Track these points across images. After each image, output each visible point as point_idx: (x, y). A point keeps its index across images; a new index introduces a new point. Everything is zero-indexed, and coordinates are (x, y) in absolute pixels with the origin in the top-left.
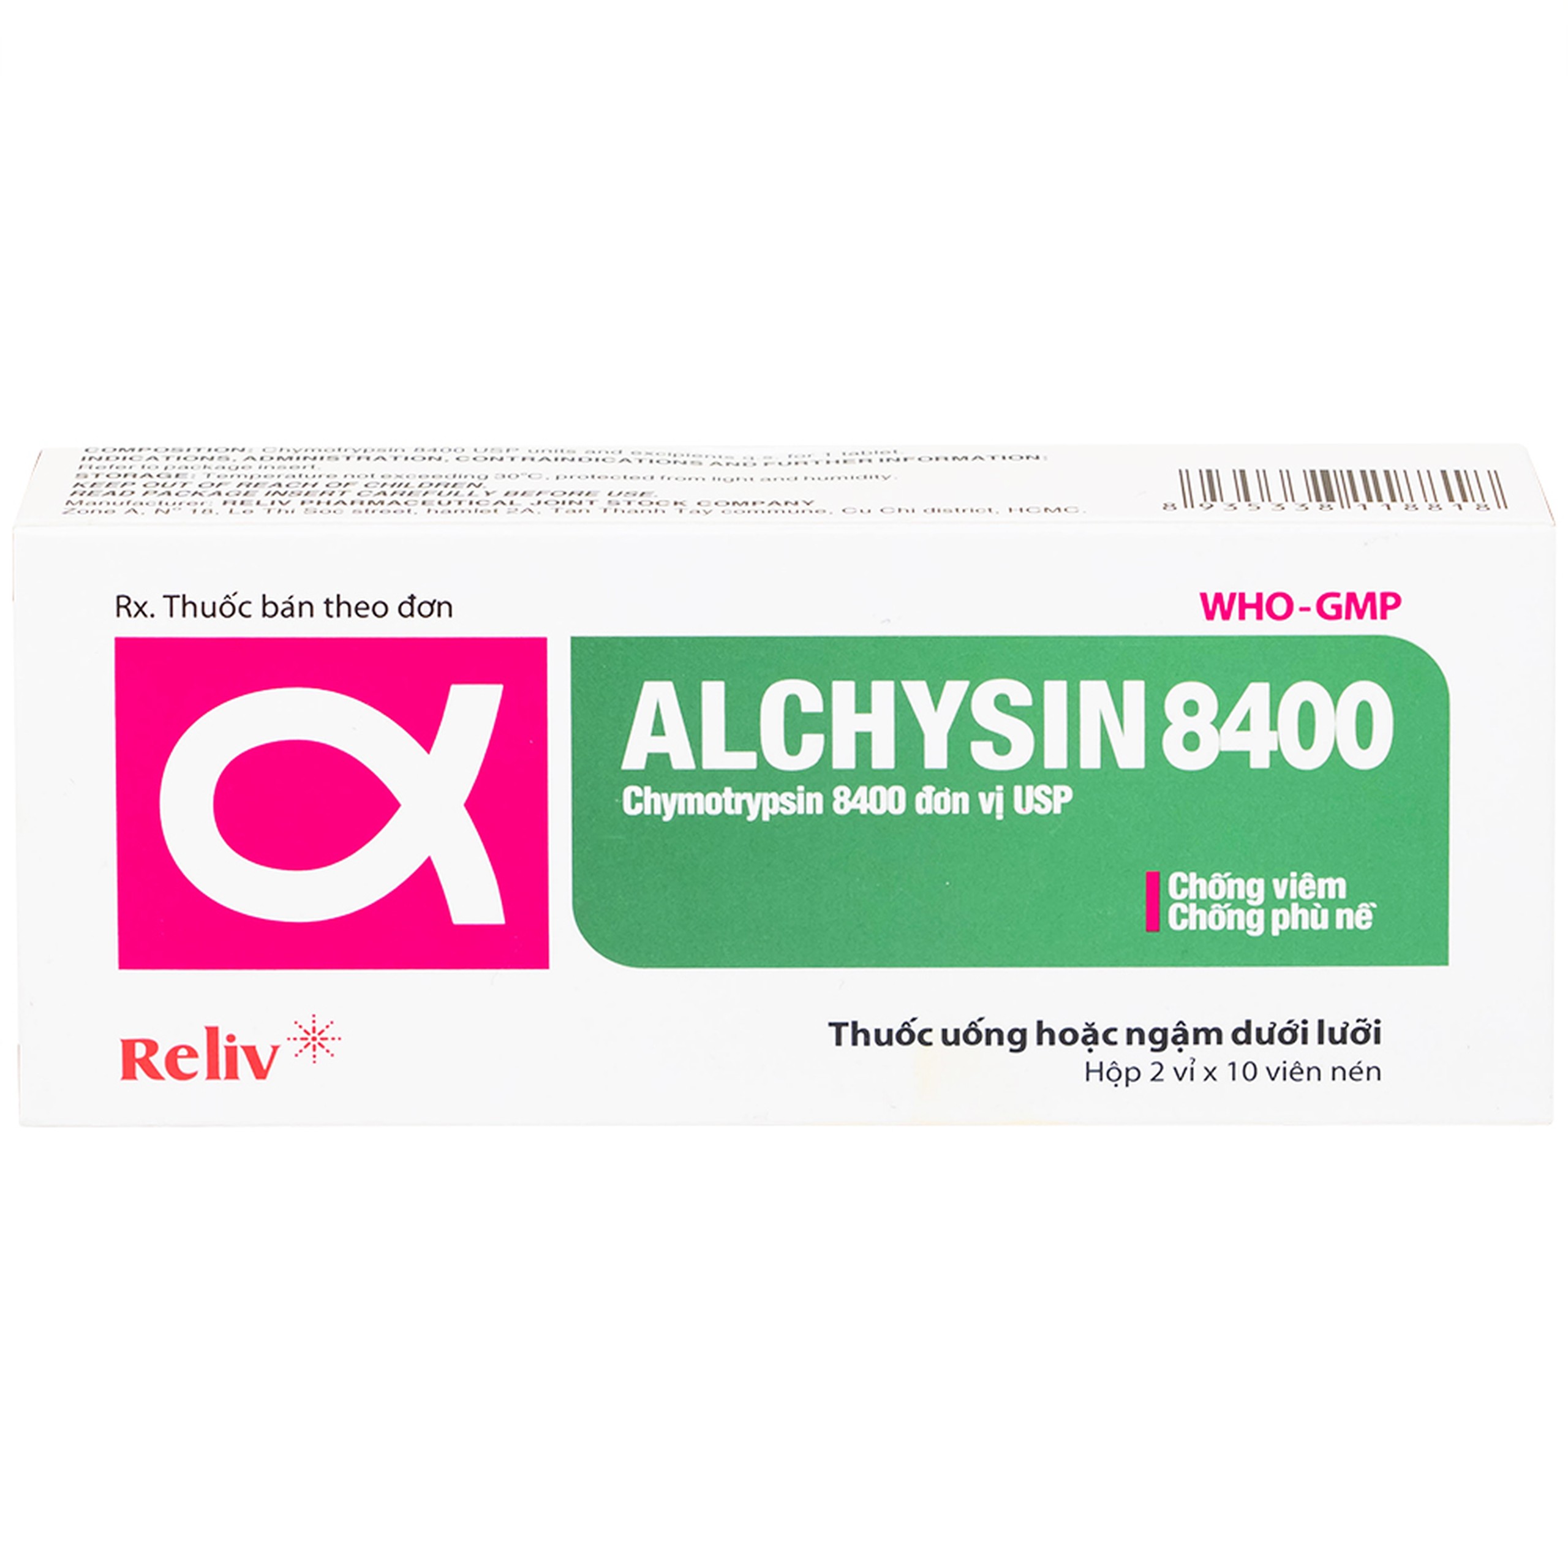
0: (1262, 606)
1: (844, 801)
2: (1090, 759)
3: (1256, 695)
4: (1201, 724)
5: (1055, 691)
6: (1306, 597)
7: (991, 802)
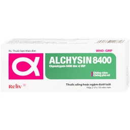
0: (101, 51)
1: (67, 66)
2: (87, 63)
3: (100, 58)
4: (96, 60)
5: (84, 57)
6: (104, 50)
7: (79, 66)
